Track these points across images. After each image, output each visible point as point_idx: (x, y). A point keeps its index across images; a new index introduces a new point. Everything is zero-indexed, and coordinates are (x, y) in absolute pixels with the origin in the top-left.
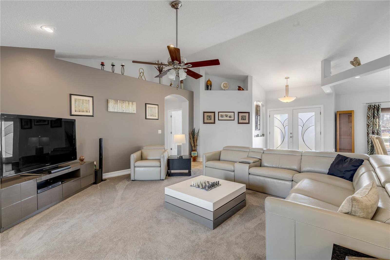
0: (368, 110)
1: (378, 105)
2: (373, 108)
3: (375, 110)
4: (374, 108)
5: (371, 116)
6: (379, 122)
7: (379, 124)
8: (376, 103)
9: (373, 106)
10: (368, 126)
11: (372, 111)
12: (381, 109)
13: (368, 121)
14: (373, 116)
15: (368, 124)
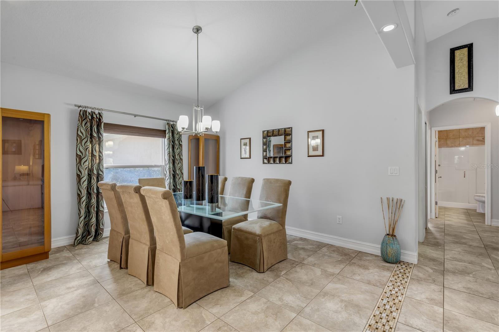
0: (79, 120)
1: (99, 113)
2: (89, 119)
3: (94, 123)
4: (91, 120)
5: (87, 136)
6: (101, 150)
7: (101, 155)
8: (95, 108)
9: (90, 114)
10: (79, 159)
11: (89, 124)
12: (103, 123)
13: (79, 149)
14: (89, 136)
15: (79, 153)
